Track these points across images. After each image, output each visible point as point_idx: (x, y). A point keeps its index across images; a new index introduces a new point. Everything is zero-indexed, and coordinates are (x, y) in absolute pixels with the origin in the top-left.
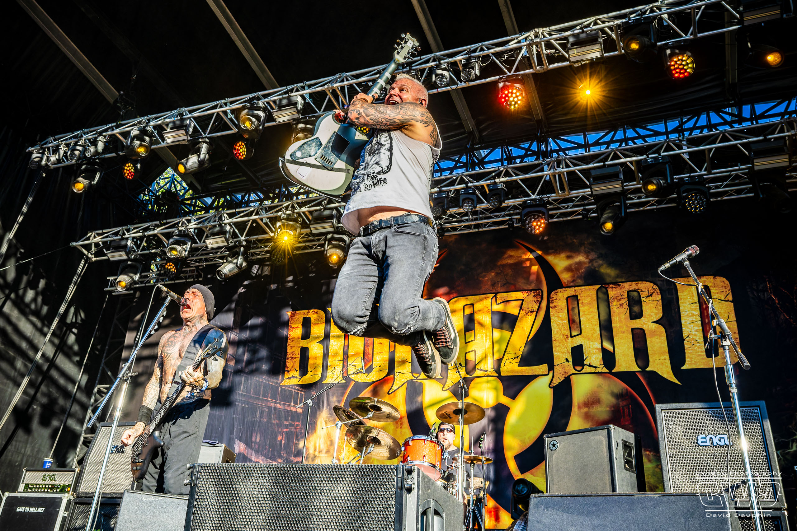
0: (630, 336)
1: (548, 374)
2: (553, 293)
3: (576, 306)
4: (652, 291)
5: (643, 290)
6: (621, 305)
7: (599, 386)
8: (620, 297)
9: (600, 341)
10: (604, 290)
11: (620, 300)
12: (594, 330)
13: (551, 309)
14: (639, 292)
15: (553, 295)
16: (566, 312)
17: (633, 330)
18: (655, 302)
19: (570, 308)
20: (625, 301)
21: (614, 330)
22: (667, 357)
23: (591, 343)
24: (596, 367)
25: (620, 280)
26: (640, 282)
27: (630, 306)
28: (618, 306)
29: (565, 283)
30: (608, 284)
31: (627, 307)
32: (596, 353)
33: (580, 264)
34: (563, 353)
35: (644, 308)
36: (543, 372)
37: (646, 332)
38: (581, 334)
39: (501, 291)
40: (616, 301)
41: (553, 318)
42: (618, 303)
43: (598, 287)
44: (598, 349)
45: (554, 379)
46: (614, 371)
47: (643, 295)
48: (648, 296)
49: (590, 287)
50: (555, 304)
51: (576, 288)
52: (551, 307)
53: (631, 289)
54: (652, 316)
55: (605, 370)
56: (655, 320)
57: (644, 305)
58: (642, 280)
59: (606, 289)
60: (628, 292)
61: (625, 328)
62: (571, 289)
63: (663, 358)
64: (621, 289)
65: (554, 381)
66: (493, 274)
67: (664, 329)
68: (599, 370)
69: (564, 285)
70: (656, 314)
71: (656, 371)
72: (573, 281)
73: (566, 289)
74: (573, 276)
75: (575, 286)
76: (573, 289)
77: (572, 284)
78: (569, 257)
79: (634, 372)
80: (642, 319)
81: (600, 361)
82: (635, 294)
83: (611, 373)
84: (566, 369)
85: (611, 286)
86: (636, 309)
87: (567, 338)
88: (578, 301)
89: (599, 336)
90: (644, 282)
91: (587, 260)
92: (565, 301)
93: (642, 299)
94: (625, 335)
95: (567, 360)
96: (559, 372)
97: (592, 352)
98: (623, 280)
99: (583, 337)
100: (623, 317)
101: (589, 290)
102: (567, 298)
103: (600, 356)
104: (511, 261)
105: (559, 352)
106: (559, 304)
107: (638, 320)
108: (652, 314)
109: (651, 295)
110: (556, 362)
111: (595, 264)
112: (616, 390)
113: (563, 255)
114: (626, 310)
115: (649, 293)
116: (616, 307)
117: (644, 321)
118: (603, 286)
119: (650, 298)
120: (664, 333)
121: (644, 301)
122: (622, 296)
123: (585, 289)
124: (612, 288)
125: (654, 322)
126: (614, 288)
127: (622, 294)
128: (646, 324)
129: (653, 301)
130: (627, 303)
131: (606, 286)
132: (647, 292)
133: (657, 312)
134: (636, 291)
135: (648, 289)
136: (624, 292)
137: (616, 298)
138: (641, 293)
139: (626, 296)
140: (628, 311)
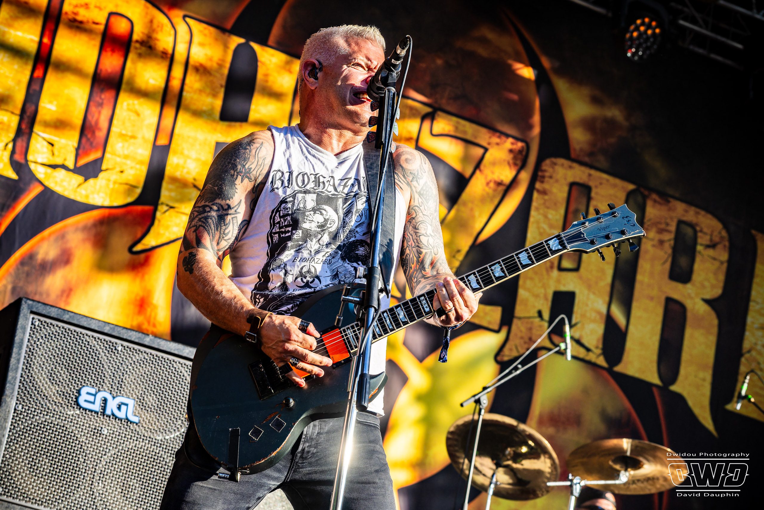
0: (660, 311)
1: (497, 331)
2: (548, 162)
3: (583, 208)
4: (716, 239)
5: (705, 230)
6: (661, 242)
7: (585, 391)
8: (663, 226)
9: (607, 299)
10: (640, 199)
11: (661, 231)
12: (603, 271)
13: (535, 195)
14: (695, 232)
15: (547, 164)
16: (562, 211)
17: (669, 301)
18: (717, 264)
19: (572, 207)
20: (669, 237)
21: (638, 287)
22: (708, 376)
23: (592, 296)
24: (588, 350)
25: (670, 191)
26: (703, 213)
27: (675, 249)
28: (655, 242)
29: (575, 150)
30: (652, 190)
31: (670, 251)
32: (594, 321)
33: (610, 123)
34: (536, 296)
35: (696, 266)
36: (490, 322)
37: (689, 315)
38: (577, 269)
39: (449, 108)
40: (654, 230)
41: (534, 215)
42: (658, 237)
43: (631, 187)
44: (599, 313)
45: (508, 346)
46: (618, 368)
47: (703, 240)
48: (708, 247)
49: (617, 181)
50: (546, 186)
51: (593, 172)
52: (538, 191)
53: (685, 219)
54: (703, 287)
55: (601, 361)
56: (708, 297)
57: (698, 259)
58: (708, 210)
59: (645, 198)
60: (680, 223)
61: (655, 292)
62: (583, 168)
63: (701, 375)
64: (670, 209)
65: (506, 351)
66: (439, 62)
67: (716, 322)
68: (592, 357)
69: (573, 155)
70: (713, 287)
71: (685, 394)
72: (591, 154)
73: (575, 165)
74: (593, 144)
75: (591, 167)
76: (587, 171)
77: (587, 159)
78: (595, 100)
79: (649, 385)
80: (689, 286)
81: (598, 340)
82: (689, 231)
83: (610, 371)
84: (534, 331)
85: (654, 196)
86: (683, 261)
87: (552, 267)
88: (589, 199)
89: (608, 289)
90: (709, 216)
91: (625, 123)
92: (566, 189)
93: (699, 248)
94: (651, 304)
95: (540, 314)
96: (520, 334)
97: (588, 315)
98: (677, 195)
99: (580, 278)
100: (658, 268)
101: (615, 186)
102: (572, 185)
103: (599, 329)
104: (482, 51)
105: (528, 290)
106: (555, 190)
107: (680, 286)
108: (706, 284)
109: (712, 246)
110: (519, 310)
111: (638, 139)
112: (611, 410)
113: (586, 91)
114: (666, 256)
115: (711, 240)
116: (651, 243)
117: (690, 291)
118: (642, 190)
119: (711, 252)
120: (715, 330)
121: (700, 252)
122: (667, 224)
123: (608, 180)
124: (655, 201)
125: (706, 301)
126: (660, 203)
127: (669, 221)
128: (691, 298)
129: (714, 259)
130: (672, 242)
131: (646, 193)
132: (708, 237)
133: (714, 282)
134: (692, 226)
135: (712, 232)
136: (672, 219)
137: (656, 224)
138: (699, 234)
139: (673, 227)
140: (670, 260)
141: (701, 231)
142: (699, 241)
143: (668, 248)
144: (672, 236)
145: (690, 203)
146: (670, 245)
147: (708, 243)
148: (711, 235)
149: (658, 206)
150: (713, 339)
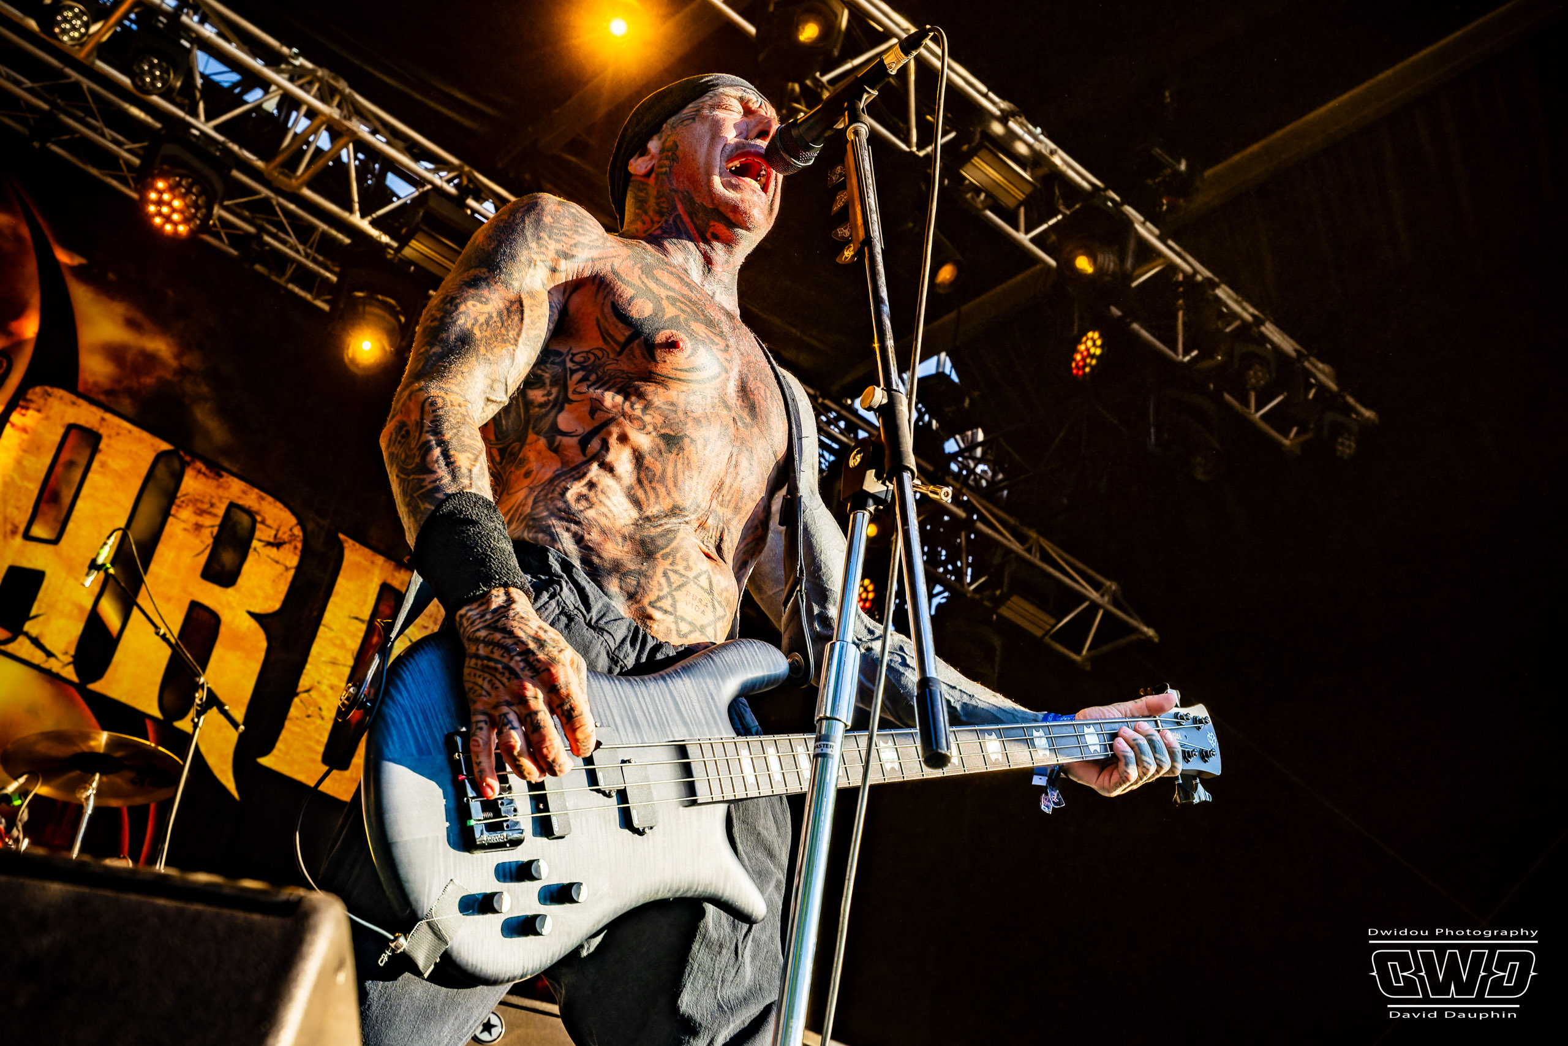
0: (180, 615)
2: (38, 389)
3: (83, 461)
4: (286, 537)
5: (269, 522)
6: (198, 527)
8: (205, 506)
9: (96, 589)
10: (176, 465)
11: (201, 512)
14: (254, 522)
15: (35, 393)
16: (48, 461)
17: (194, 605)
18: (280, 568)
20: (212, 523)
23: (72, 582)
24: (49, 654)
25: (226, 465)
26: (270, 499)
27: (218, 539)
28: (189, 526)
29: (86, 382)
30: (197, 456)
31: (210, 541)
32: (68, 616)
33: (150, 359)
35: (246, 567)
37: (223, 629)
38: (55, 542)
40: (191, 509)
42: (194, 519)
43: (165, 446)
44: (79, 606)
46: (93, 686)
47: (263, 533)
48: (270, 544)
49: (145, 435)
51: (109, 416)
53: (241, 502)
54: (254, 597)
55: (70, 673)
56: (257, 610)
57: (251, 558)
58: (278, 497)
59: (184, 465)
60: (232, 506)
61: (174, 592)
62: (94, 409)
64: (219, 486)
67: (264, 644)
68: (53, 665)
69: (80, 388)
70: (267, 598)
71: (196, 735)
73: (82, 402)
74: (117, 380)
75: (108, 409)
76: (100, 413)
77: (102, 398)
78: (131, 324)
80: (230, 590)
81: (69, 643)
82: (245, 519)
83: (81, 688)
85: (199, 465)
86: (228, 558)
88: (95, 451)
90: (280, 506)
91: (173, 363)
92: (60, 431)
93: (255, 543)
94: (166, 607)
97: (60, 606)
98: (235, 470)
99: (58, 555)
100: (186, 559)
101: (139, 440)
102: (71, 427)
103: (76, 628)
106: (41, 429)
107: (217, 589)
108: (258, 592)
109: (277, 544)
111: (189, 387)
113: (119, 309)
114: (202, 547)
115: (276, 536)
116: (183, 525)
117: (231, 599)
118: (182, 453)
119: (273, 552)
120: (262, 655)
121: (255, 549)
122: (212, 505)
123: (130, 432)
124: (199, 471)
125: (252, 614)
126: (204, 474)
127: (214, 501)
128: (231, 608)
129: (277, 562)
130: (216, 530)
131: (188, 458)
132: (273, 532)
133: (271, 592)
134: (251, 514)
135: (280, 526)
136: (220, 499)
137: (195, 501)
138: (258, 526)
139: (221, 510)
140: (208, 552)
141: (263, 522)
142: (257, 534)
143: (208, 537)
144: (218, 521)
145: (253, 483)
146: (212, 533)
147: (271, 540)
148: (278, 531)
149: (204, 479)
150: (256, 667)
